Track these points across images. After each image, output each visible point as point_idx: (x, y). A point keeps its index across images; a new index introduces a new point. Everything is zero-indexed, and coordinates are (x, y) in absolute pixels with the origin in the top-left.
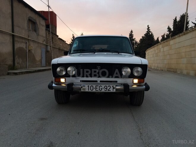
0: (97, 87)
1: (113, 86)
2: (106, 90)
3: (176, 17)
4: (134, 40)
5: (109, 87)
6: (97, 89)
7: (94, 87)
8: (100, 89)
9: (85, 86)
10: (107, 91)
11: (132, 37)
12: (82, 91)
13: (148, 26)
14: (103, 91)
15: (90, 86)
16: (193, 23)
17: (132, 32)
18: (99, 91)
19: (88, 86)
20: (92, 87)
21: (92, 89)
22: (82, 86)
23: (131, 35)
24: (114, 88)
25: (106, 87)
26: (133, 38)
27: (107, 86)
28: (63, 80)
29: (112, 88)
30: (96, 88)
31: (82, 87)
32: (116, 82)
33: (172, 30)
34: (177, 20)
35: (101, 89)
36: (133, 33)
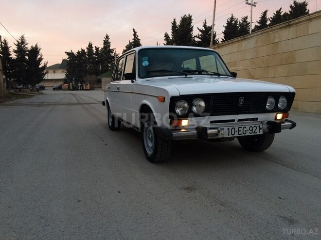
0: (240, 129)
1: (259, 126)
2: (251, 132)
3: (175, 20)
4: (112, 51)
5: (255, 127)
6: (240, 133)
7: (237, 129)
8: (244, 132)
9: (223, 129)
10: (253, 134)
11: (109, 46)
12: (219, 137)
13: (134, 30)
14: (248, 134)
15: (230, 128)
16: (199, 29)
17: (107, 37)
18: (243, 135)
19: (229, 129)
20: (233, 130)
21: (233, 133)
22: (219, 129)
23: (107, 43)
24: (260, 129)
25: (251, 129)
26: (111, 48)
27: (253, 126)
28: (185, 123)
29: (258, 128)
30: (239, 131)
31: (219, 131)
32: (257, 119)
33: (171, 38)
34: (177, 25)
35: (246, 131)
36: (109, 41)
